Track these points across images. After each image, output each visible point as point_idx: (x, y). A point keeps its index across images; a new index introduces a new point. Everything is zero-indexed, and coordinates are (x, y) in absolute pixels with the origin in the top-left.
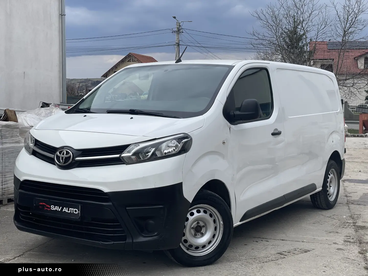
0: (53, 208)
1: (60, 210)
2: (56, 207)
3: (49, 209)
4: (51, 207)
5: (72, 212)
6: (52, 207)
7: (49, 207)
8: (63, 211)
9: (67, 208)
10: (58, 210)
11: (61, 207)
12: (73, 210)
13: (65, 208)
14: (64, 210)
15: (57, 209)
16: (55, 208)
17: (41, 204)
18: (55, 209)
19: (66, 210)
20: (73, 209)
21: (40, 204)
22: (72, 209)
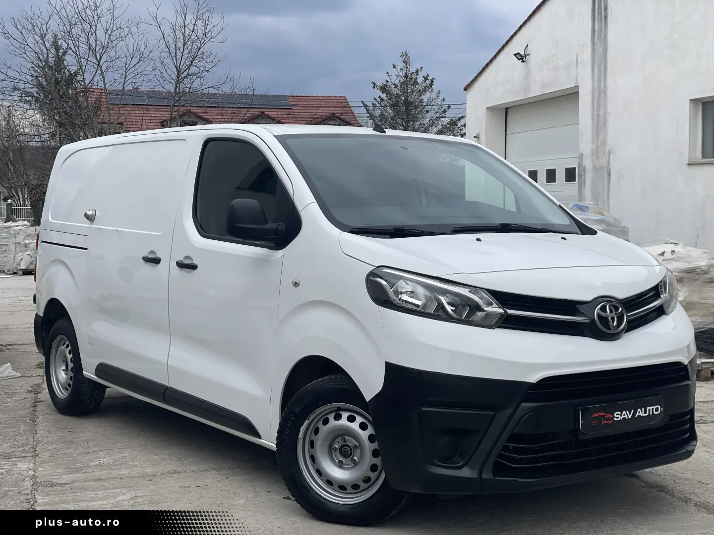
0: (618, 418)
1: (630, 417)
2: (624, 412)
3: (609, 422)
4: (615, 416)
5: (651, 414)
6: (617, 414)
7: (612, 416)
8: (636, 416)
9: (643, 409)
10: (627, 418)
11: (633, 411)
12: (653, 409)
13: (639, 410)
14: (638, 414)
15: (626, 416)
16: (621, 415)
17: (596, 415)
18: (623, 417)
19: (641, 414)
20: (653, 407)
21: (593, 416)
22: (651, 408)
